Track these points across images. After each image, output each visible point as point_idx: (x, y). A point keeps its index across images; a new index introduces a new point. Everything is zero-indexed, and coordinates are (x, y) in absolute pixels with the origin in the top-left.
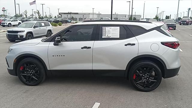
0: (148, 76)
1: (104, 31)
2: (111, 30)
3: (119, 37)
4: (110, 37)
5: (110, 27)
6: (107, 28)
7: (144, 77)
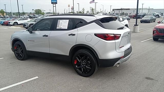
0: (85, 63)
1: (59, 23)
2: (63, 22)
3: (67, 29)
4: (62, 28)
5: (63, 20)
6: (61, 21)
7: (82, 63)
